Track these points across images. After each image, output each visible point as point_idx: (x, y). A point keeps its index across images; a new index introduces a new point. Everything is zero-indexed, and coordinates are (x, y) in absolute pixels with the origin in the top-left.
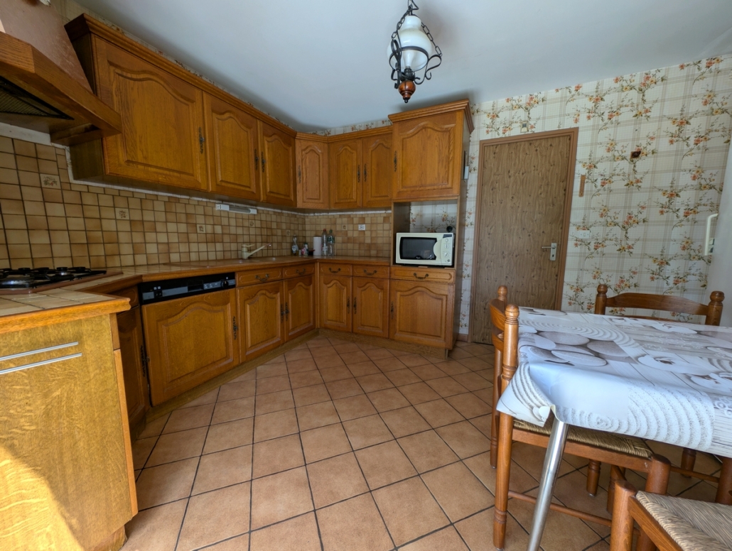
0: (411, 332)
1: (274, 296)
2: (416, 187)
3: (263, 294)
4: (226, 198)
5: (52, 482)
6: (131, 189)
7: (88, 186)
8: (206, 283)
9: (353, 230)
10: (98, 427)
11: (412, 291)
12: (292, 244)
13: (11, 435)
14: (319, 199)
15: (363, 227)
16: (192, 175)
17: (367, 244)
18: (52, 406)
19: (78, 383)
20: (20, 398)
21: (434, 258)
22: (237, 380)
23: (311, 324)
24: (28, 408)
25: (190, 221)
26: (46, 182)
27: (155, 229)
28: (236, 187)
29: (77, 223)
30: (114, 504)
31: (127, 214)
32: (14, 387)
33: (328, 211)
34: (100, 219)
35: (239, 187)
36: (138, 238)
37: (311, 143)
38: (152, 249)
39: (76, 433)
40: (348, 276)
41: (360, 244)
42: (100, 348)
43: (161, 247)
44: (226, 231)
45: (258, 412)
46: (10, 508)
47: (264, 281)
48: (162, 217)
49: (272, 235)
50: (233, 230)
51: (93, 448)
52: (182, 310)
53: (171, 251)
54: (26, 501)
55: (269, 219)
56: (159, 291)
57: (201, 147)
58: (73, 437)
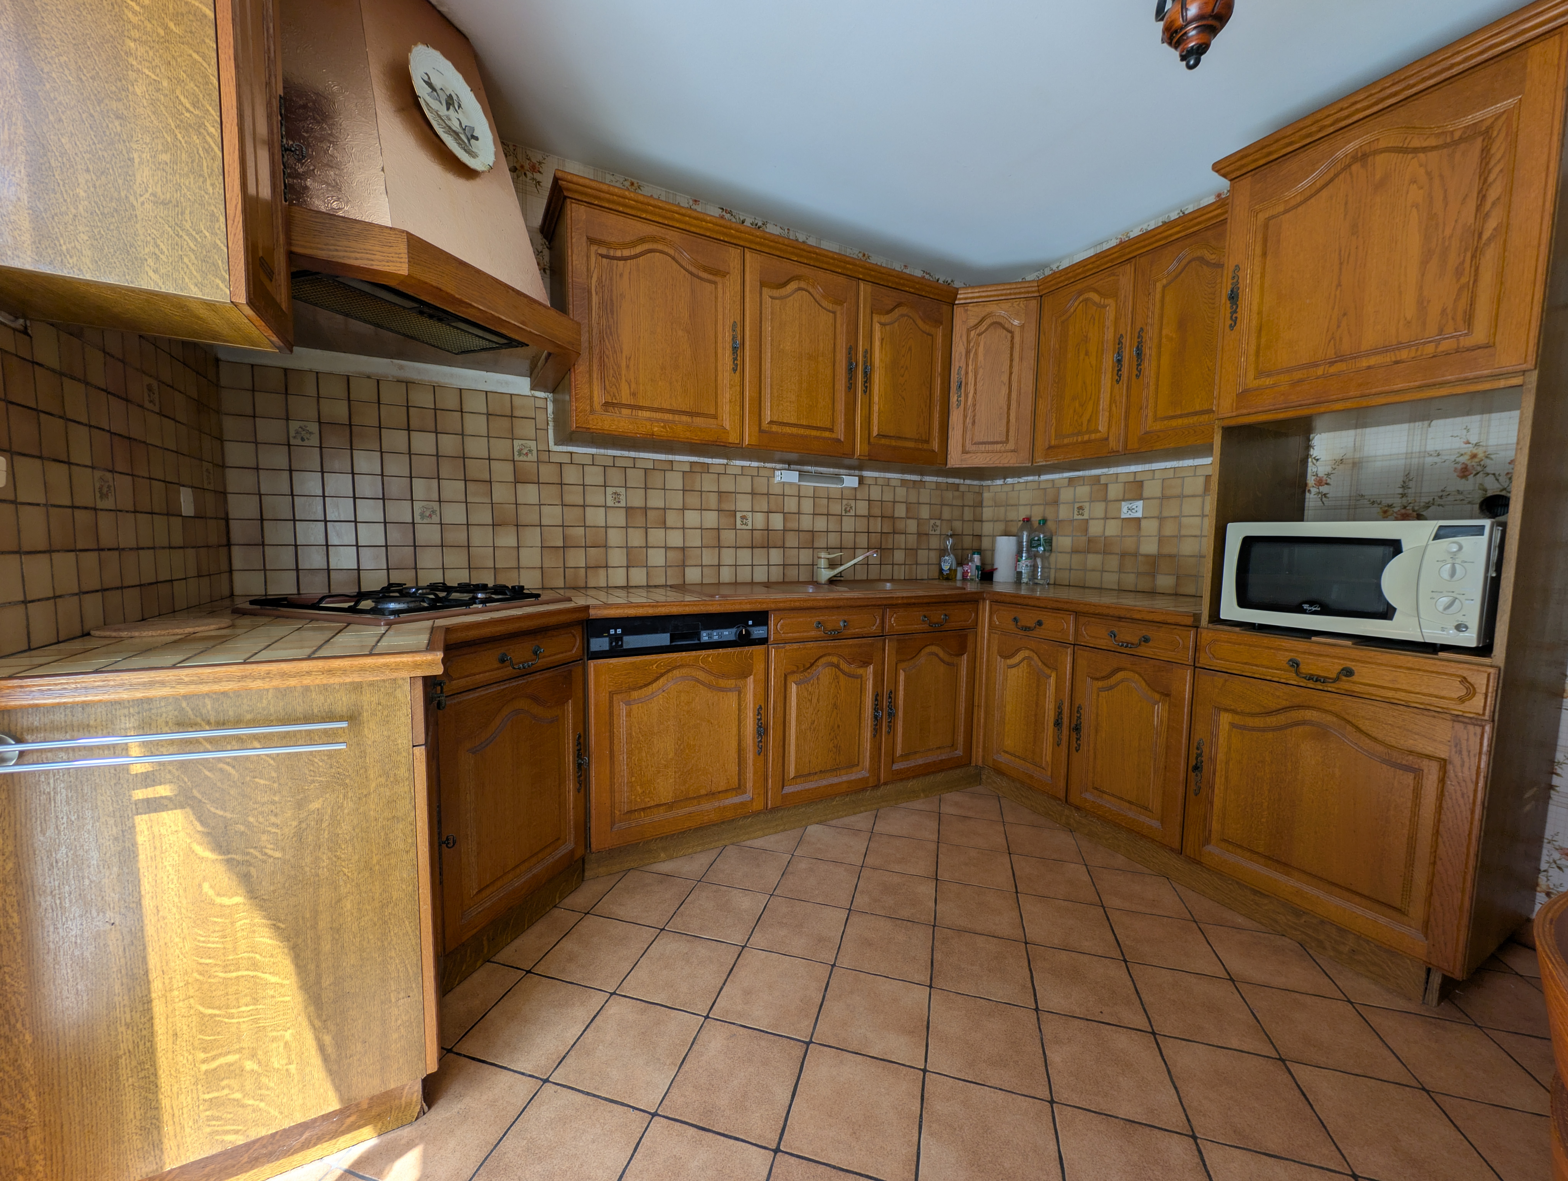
0: (1266, 857)
1: (860, 671)
2: (1315, 365)
3: (832, 665)
4: (794, 456)
5: (299, 955)
6: (633, 454)
7: (571, 453)
8: (706, 629)
9: (1106, 518)
10: (377, 883)
11: (1282, 719)
12: (943, 552)
13: (248, 858)
14: (1007, 441)
15: (1136, 510)
16: (715, 417)
17: (1147, 556)
18: (308, 825)
19: (350, 794)
20: (263, 800)
21: (1387, 613)
22: (758, 843)
23: (959, 752)
24: (273, 819)
25: (725, 506)
26: (520, 452)
27: (665, 523)
28: (802, 431)
29: (552, 515)
30: (395, 1036)
31: (623, 498)
32: (257, 780)
33: (1039, 471)
34: (584, 506)
35: (808, 432)
36: (636, 538)
37: (992, 308)
38: (657, 558)
39: (341, 883)
40: (1063, 644)
41: (1123, 555)
42: (389, 737)
43: (671, 554)
44: (793, 525)
45: (758, 939)
46: (237, 977)
47: (836, 635)
48: (676, 500)
49: (894, 533)
50: (806, 523)
51: (366, 918)
52: (657, 679)
53: (687, 563)
54: (260, 974)
55: (888, 497)
56: (618, 638)
57: (735, 359)
58: (335, 889)
